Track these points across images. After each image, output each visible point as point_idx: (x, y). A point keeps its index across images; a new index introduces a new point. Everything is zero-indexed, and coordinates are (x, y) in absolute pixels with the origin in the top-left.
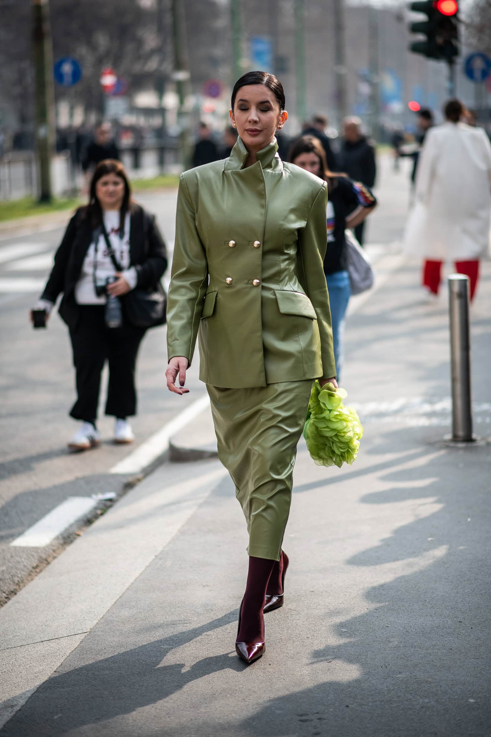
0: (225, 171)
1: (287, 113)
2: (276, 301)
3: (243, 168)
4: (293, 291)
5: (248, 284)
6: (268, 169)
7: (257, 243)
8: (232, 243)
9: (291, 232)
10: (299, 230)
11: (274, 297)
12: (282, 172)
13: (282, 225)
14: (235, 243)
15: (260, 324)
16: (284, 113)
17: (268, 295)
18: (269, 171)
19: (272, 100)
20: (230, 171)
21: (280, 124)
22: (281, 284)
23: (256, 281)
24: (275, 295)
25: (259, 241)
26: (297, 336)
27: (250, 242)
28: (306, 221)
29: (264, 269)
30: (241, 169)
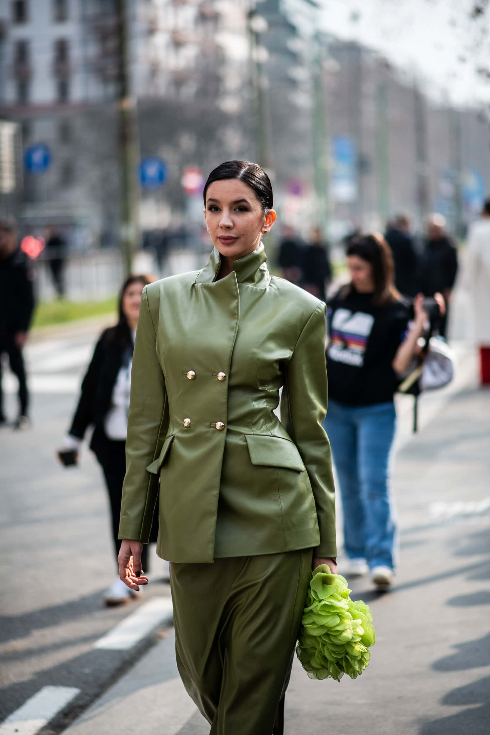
0: (195, 284)
1: (276, 214)
2: (246, 448)
3: (216, 279)
4: (271, 436)
5: (210, 428)
6: (249, 284)
7: (221, 375)
8: (191, 374)
9: (269, 364)
10: (282, 363)
11: (245, 443)
12: (266, 288)
13: (254, 353)
14: (196, 374)
15: (218, 479)
16: (270, 213)
17: (235, 440)
18: (250, 286)
19: (250, 198)
20: (200, 284)
21: (266, 227)
22: (254, 429)
23: (219, 425)
24: (246, 441)
25: (225, 373)
26: (277, 495)
27: (214, 374)
28: (292, 350)
29: (229, 408)
30: (213, 282)
